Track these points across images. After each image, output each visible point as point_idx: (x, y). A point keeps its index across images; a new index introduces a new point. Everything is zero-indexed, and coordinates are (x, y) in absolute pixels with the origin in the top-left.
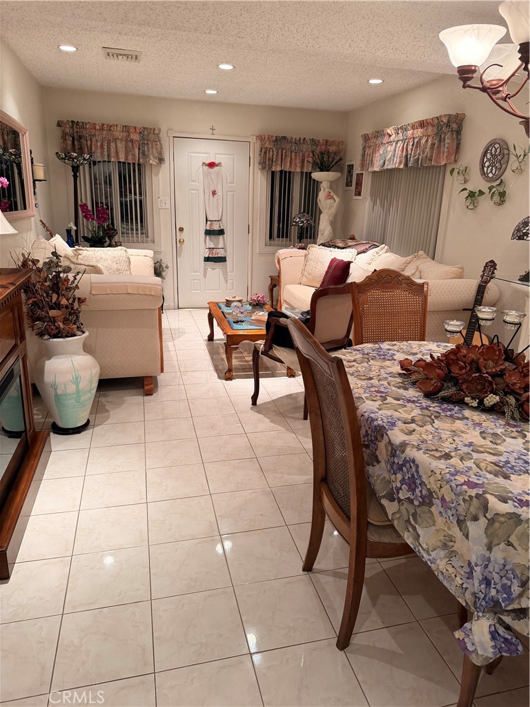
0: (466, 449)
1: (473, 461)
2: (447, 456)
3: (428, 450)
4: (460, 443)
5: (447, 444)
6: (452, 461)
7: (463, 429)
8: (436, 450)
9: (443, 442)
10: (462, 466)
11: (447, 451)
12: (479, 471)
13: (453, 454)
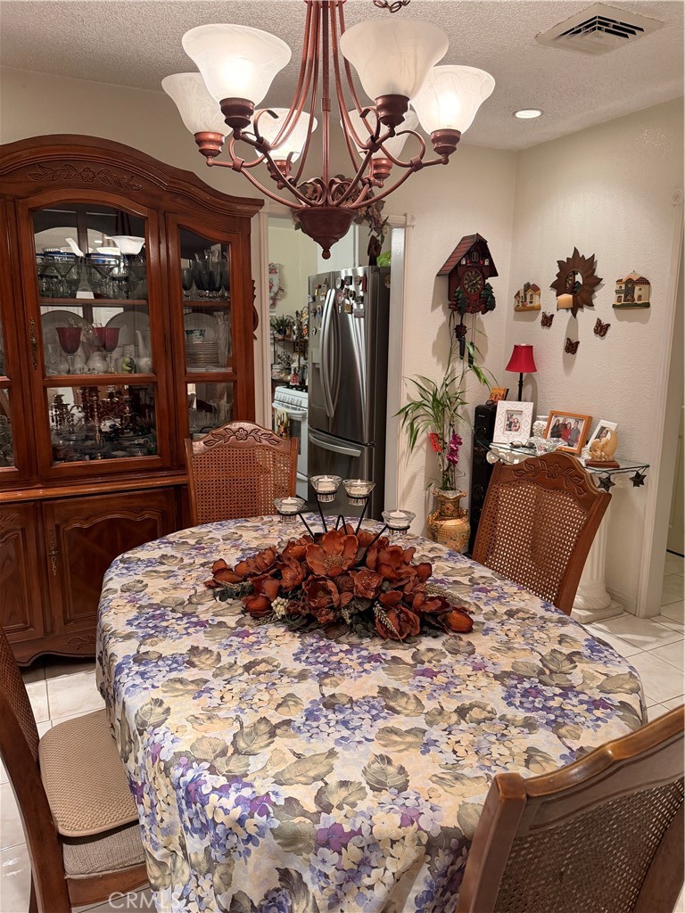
0: (491, 624)
1: (483, 612)
2: (511, 614)
3: (533, 618)
4: (498, 632)
5: (515, 628)
6: (504, 609)
7: (499, 655)
8: (524, 619)
9: (519, 631)
10: (494, 605)
11: (512, 620)
12: (477, 603)
13: (505, 617)
